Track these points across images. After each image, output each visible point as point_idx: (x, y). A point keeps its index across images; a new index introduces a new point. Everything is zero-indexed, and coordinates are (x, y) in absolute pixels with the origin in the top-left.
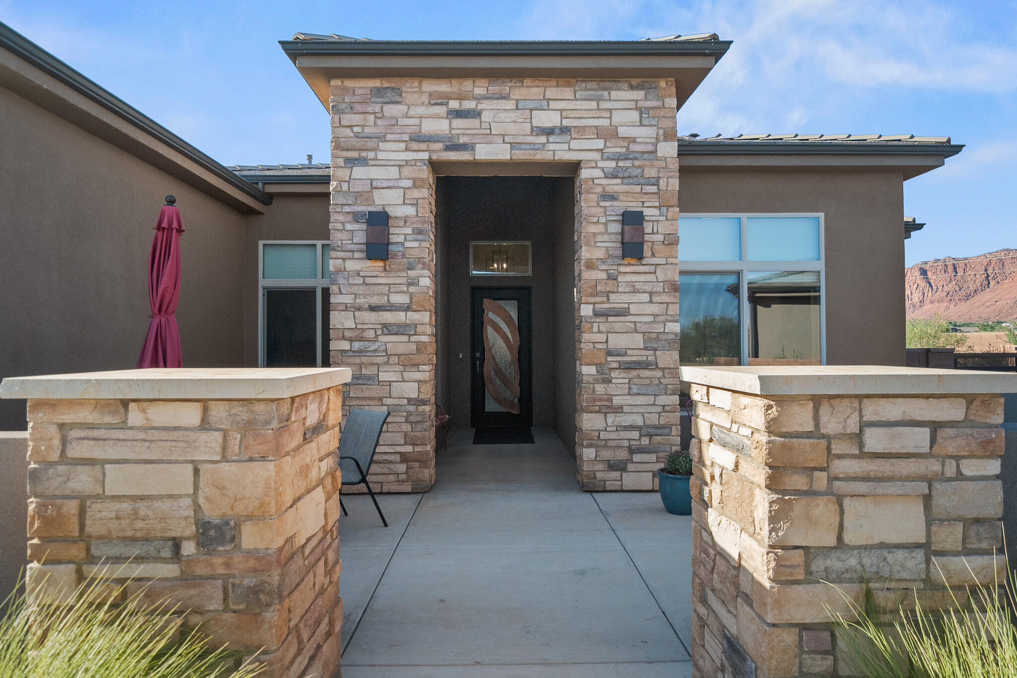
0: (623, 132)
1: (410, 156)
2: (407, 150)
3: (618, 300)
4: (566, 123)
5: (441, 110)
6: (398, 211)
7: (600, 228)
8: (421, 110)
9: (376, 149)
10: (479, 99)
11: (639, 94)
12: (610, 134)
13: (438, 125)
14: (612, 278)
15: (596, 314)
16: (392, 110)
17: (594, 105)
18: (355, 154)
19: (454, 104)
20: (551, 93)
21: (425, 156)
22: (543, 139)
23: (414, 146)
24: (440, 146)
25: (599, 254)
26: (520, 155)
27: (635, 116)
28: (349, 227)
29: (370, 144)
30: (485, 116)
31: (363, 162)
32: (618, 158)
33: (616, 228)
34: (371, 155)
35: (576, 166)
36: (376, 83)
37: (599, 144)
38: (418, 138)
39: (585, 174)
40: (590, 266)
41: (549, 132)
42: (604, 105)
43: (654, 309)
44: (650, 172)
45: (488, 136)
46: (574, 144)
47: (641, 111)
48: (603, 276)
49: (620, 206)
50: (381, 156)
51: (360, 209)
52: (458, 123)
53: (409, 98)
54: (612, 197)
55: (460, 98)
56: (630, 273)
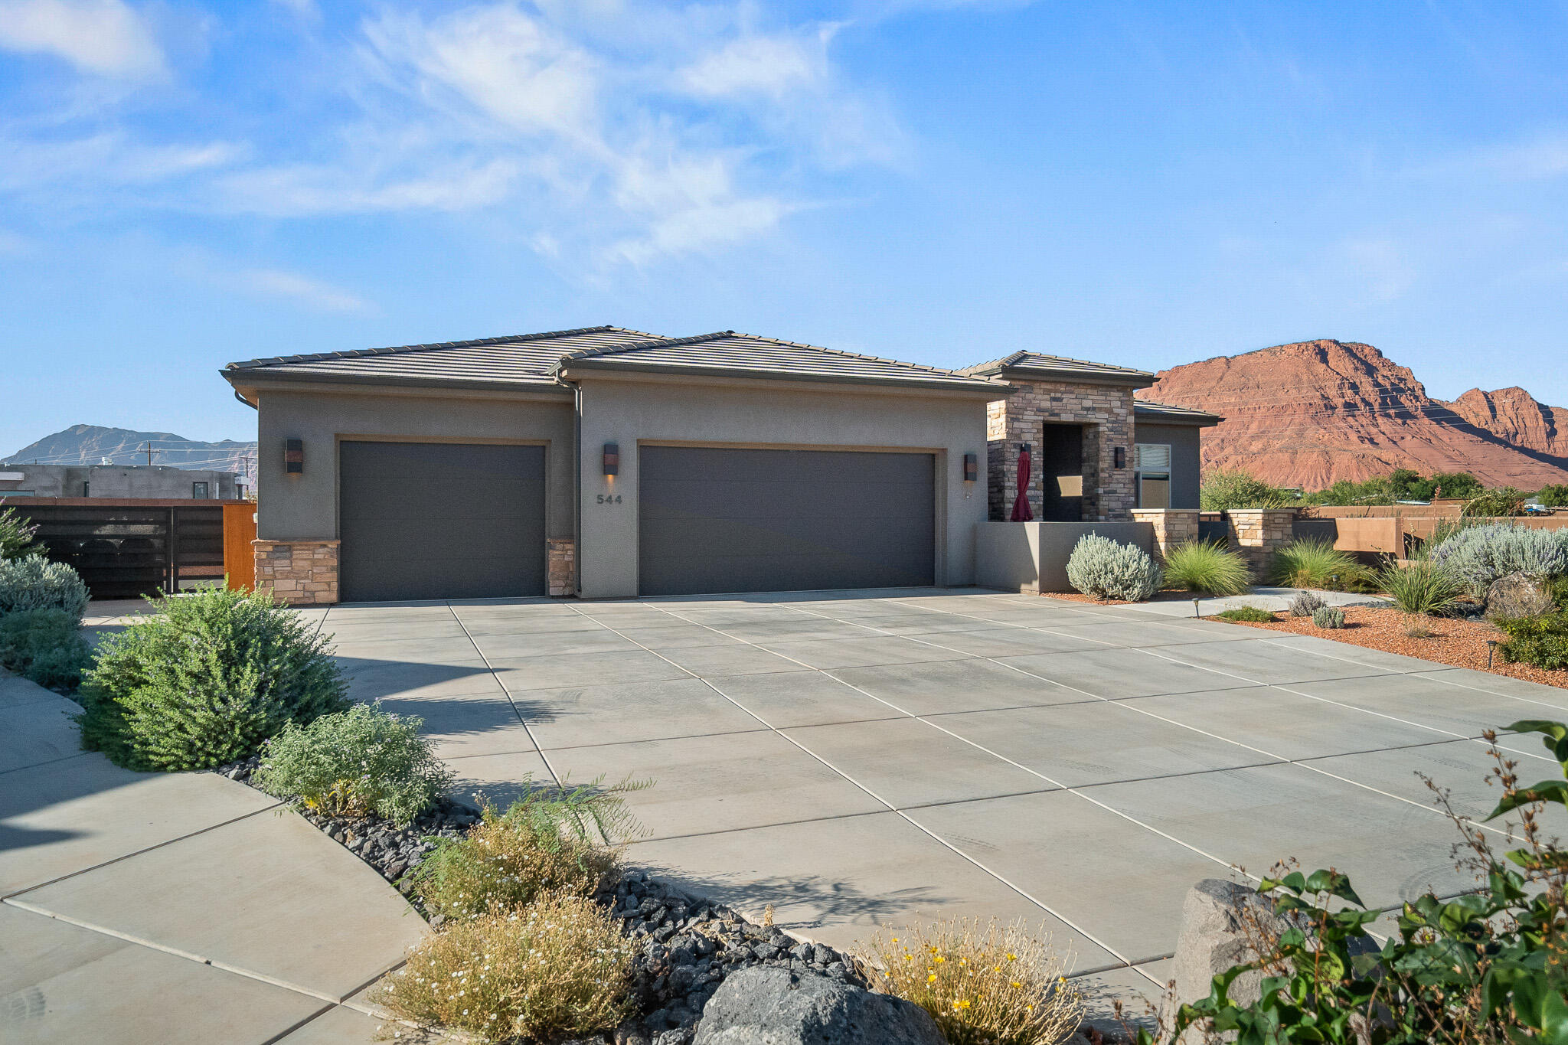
0: (1116, 411)
1: (1036, 418)
2: (1035, 415)
3: (1113, 486)
4: (1094, 405)
5: (1048, 397)
6: (1034, 444)
7: (1106, 454)
8: (1040, 397)
9: (1023, 414)
10: (1063, 393)
11: (1121, 394)
12: (1110, 411)
13: (1046, 404)
14: (1110, 476)
15: (1105, 492)
16: (1030, 396)
17: (1104, 398)
18: (1014, 416)
19: (1053, 395)
20: (1089, 391)
21: (1042, 418)
22: (1085, 413)
23: (1038, 413)
24: (1047, 414)
25: (1106, 465)
26: (1078, 420)
27: (1119, 404)
28: (1012, 450)
29: (1021, 411)
30: (1064, 401)
31: (1018, 420)
32: (1113, 422)
33: (1112, 454)
34: (1021, 417)
35: (1097, 425)
36: (1023, 383)
37: (1106, 416)
38: (1040, 410)
39: (1101, 429)
40: (1103, 470)
41: (1088, 409)
42: (1108, 398)
43: (1125, 491)
44: (1125, 429)
45: (1065, 411)
46: (1098, 415)
47: (1121, 401)
48: (1107, 475)
49: (1113, 444)
50: (1025, 417)
51: (1016, 442)
52: (1054, 403)
53: (1036, 391)
54: (1111, 440)
55: (1056, 392)
56: (1118, 474)
